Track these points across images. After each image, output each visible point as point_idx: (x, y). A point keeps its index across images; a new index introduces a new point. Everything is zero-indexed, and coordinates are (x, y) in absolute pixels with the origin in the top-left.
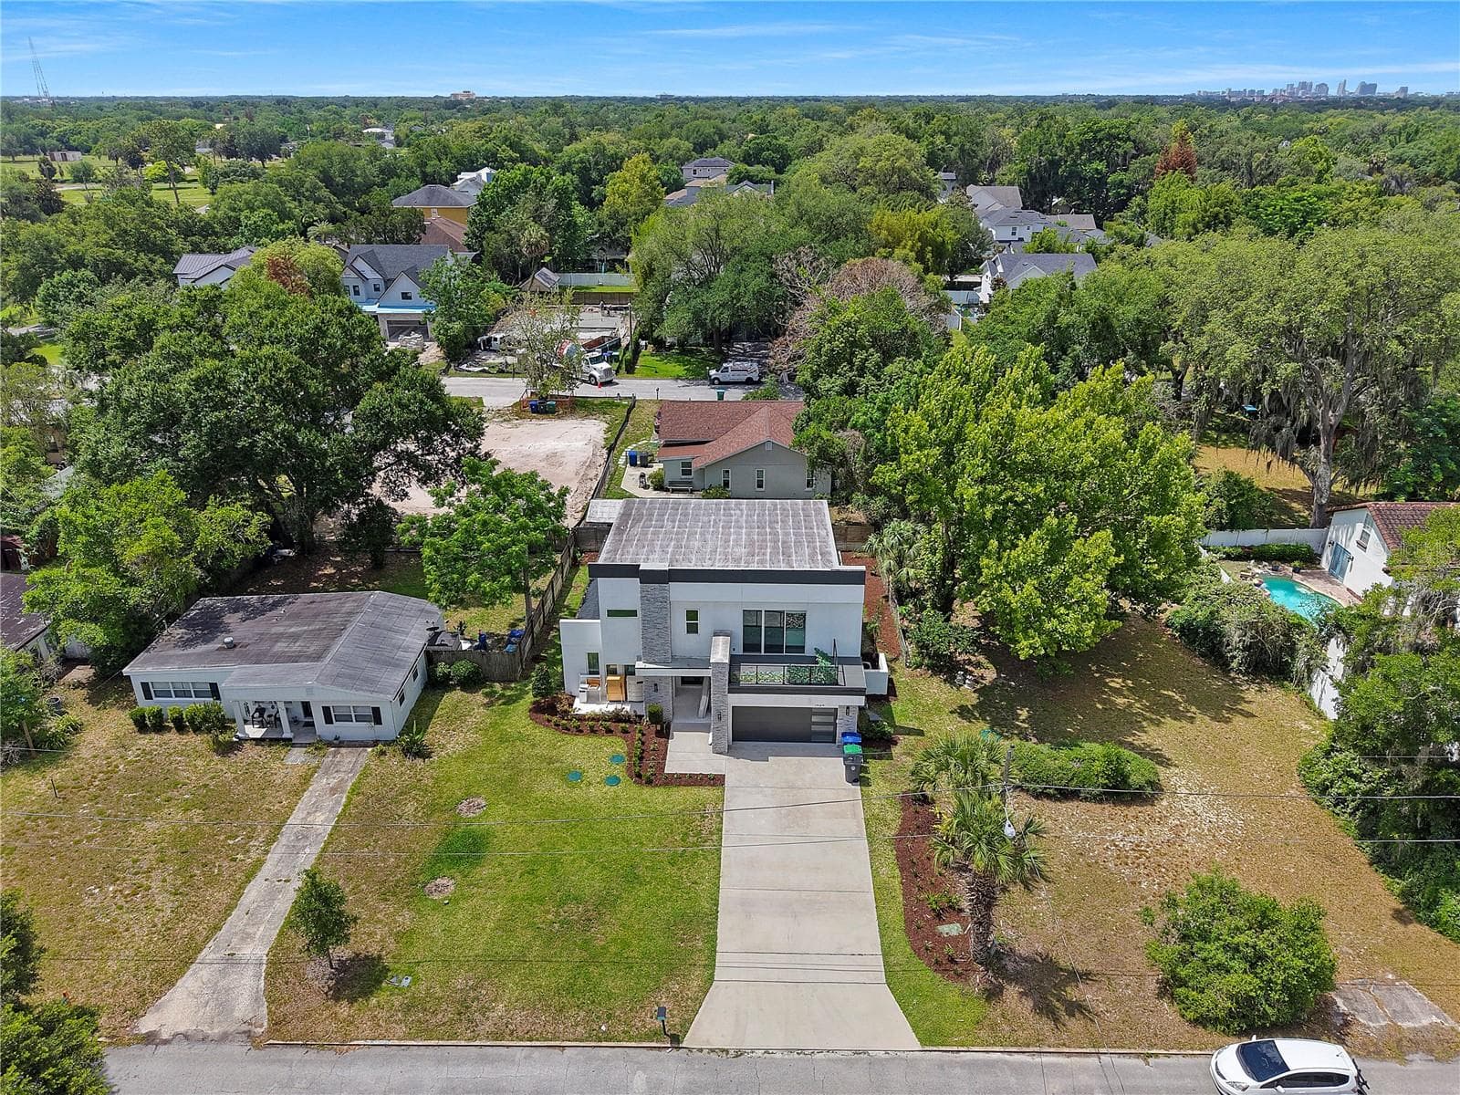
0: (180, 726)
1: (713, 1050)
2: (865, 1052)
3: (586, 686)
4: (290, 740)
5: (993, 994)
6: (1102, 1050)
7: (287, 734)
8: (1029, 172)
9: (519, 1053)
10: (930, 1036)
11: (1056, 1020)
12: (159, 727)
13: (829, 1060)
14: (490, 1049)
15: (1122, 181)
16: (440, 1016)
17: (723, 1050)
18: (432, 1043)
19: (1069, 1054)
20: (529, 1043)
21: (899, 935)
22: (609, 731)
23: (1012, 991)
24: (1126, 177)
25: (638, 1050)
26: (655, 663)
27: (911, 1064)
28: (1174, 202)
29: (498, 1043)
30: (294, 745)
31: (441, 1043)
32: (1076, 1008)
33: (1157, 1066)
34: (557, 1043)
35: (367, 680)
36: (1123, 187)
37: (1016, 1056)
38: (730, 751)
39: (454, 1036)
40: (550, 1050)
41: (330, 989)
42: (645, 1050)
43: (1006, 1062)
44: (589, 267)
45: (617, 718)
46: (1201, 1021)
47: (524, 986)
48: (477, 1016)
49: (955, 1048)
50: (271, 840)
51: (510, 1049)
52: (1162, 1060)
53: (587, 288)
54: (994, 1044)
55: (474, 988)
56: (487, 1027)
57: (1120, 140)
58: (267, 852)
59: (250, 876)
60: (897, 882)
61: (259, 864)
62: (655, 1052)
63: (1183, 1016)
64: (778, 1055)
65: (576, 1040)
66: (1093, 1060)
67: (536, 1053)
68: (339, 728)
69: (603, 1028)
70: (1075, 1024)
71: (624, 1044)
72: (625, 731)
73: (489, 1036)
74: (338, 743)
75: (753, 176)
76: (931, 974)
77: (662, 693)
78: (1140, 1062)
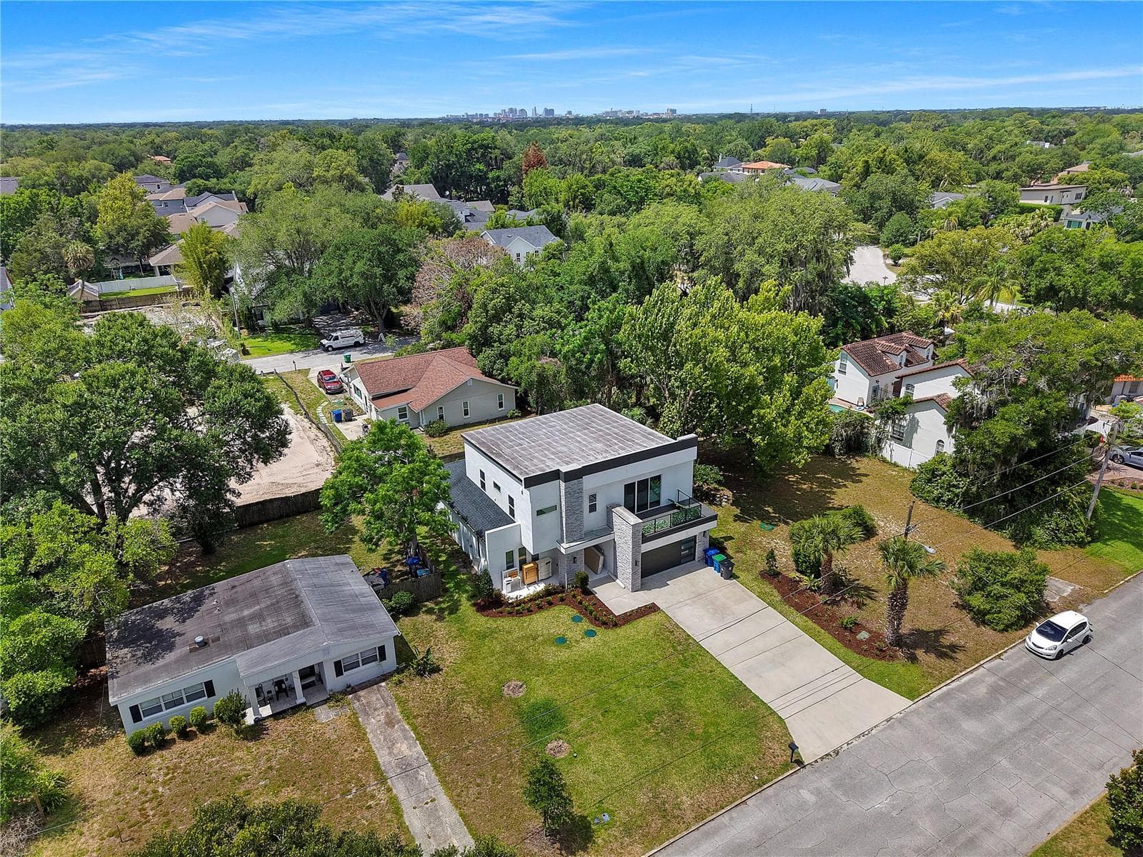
0: (185, 735)
1: (822, 758)
2: (891, 718)
3: (509, 579)
4: (304, 704)
5: (913, 659)
6: (982, 662)
7: (301, 700)
8: (432, 173)
9: (725, 819)
10: (912, 694)
11: (952, 658)
12: (162, 743)
13: (880, 731)
14: (704, 827)
15: (498, 177)
16: (653, 825)
17: (827, 755)
18: (666, 844)
19: (971, 672)
20: (723, 811)
21: (843, 650)
22: (550, 604)
23: (920, 653)
24: (502, 174)
25: (785, 780)
26: (574, 541)
27: (916, 712)
28: (545, 188)
29: (705, 821)
30: (312, 706)
31: (671, 841)
32: (953, 648)
33: (1007, 658)
34: (740, 801)
35: (365, 626)
36: (501, 181)
37: (954, 685)
38: (643, 587)
39: (675, 832)
40: (739, 807)
41: (560, 850)
42: (789, 778)
43: (952, 689)
44: (107, 276)
45: (548, 592)
46: (1006, 629)
47: (686, 780)
48: (677, 812)
49: (926, 694)
50: (383, 780)
51: (715, 820)
52: (1005, 655)
53: (120, 293)
54: (940, 684)
55: (656, 797)
56: (690, 815)
57: (491, 148)
58: (389, 790)
59: (398, 812)
60: (810, 622)
61: (394, 801)
62: (795, 776)
63: (995, 630)
64: (855, 743)
65: (747, 794)
66: (981, 669)
67: (734, 814)
68: (351, 677)
69: (756, 778)
70: (959, 655)
71: (776, 780)
72: (562, 600)
73: (697, 819)
74: (351, 690)
75: (210, 188)
76: (879, 662)
77: (578, 562)
78: (999, 660)
